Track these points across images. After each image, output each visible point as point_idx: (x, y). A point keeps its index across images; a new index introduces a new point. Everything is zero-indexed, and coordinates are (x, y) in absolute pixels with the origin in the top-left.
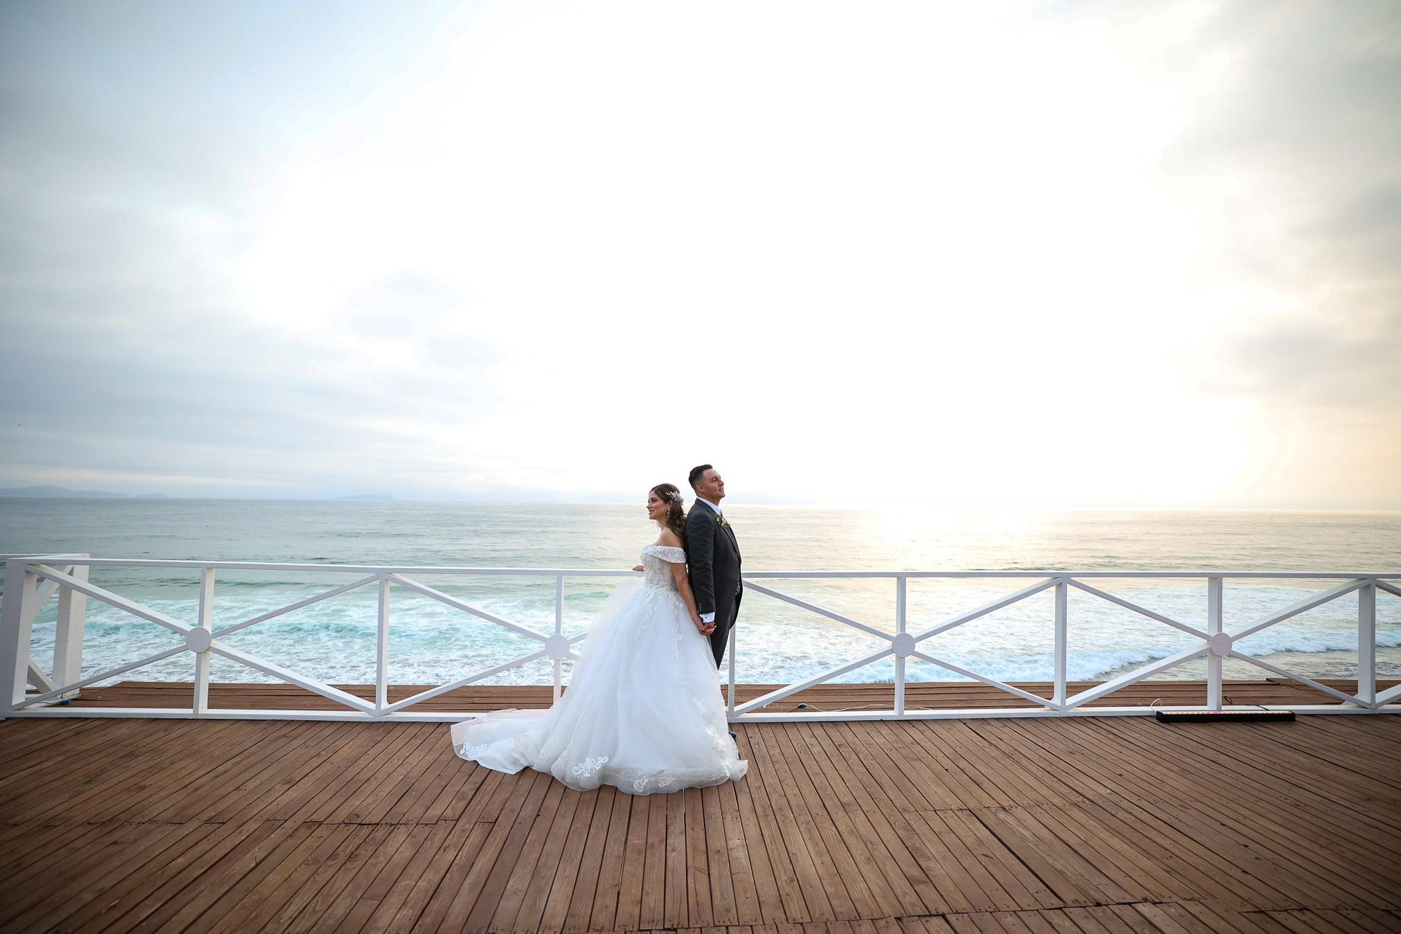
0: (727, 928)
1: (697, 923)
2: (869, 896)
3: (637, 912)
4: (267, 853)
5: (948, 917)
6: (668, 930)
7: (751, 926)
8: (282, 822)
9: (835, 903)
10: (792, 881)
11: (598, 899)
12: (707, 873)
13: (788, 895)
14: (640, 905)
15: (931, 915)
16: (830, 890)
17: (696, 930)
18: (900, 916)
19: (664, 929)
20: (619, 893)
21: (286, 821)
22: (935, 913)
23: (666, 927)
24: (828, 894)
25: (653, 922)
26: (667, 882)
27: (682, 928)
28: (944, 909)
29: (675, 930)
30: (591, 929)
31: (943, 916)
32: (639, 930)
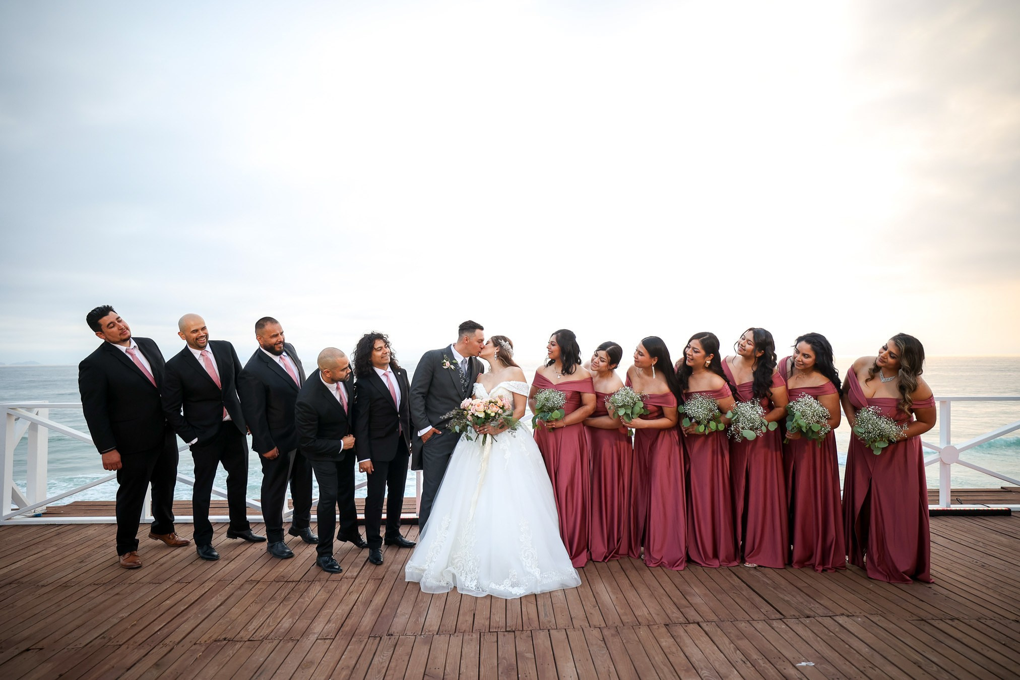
0: (549, 631)
1: (528, 628)
2: (648, 614)
3: (487, 623)
4: (226, 597)
5: (701, 624)
6: (509, 631)
7: (565, 629)
8: (230, 581)
9: (623, 618)
10: (595, 607)
11: (460, 617)
12: (535, 603)
13: (591, 614)
14: (489, 620)
15: (689, 623)
16: (621, 611)
17: (528, 631)
18: (668, 623)
19: (506, 631)
20: (474, 615)
21: (233, 580)
22: (693, 622)
23: (507, 630)
24: (619, 613)
25: (499, 627)
26: (507, 608)
27: (519, 630)
28: (699, 619)
29: (514, 632)
30: (457, 632)
31: (698, 624)
32: (489, 632)
